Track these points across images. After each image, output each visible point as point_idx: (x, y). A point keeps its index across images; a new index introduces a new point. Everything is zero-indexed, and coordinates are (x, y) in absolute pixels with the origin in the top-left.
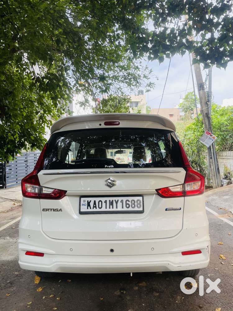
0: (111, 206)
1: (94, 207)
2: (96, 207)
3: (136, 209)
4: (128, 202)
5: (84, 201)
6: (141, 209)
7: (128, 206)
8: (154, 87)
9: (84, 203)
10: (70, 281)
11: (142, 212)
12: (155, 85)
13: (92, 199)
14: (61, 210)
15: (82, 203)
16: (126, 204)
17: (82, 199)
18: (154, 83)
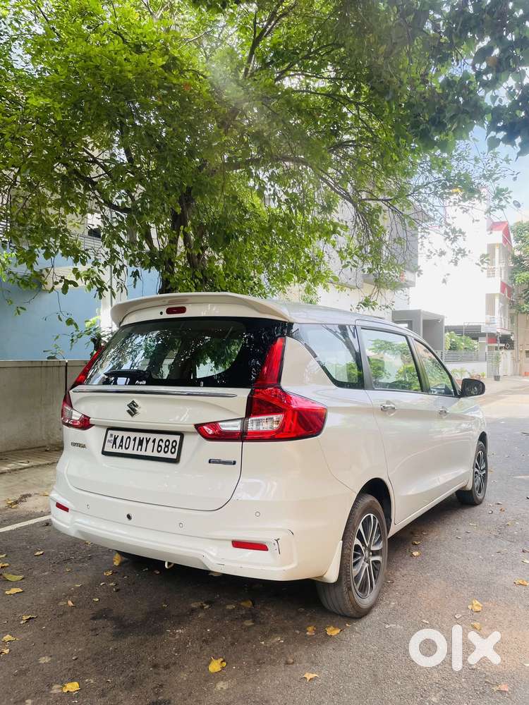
0: (140, 447)
1: (120, 446)
2: (122, 446)
3: (169, 455)
4: (161, 443)
5: (111, 435)
6: (174, 456)
7: (159, 449)
8: (510, 197)
9: (110, 439)
10: (158, 573)
11: (176, 461)
12: (511, 192)
13: (120, 434)
14: (84, 446)
15: (108, 438)
16: (159, 446)
17: (110, 432)
18: (507, 189)
